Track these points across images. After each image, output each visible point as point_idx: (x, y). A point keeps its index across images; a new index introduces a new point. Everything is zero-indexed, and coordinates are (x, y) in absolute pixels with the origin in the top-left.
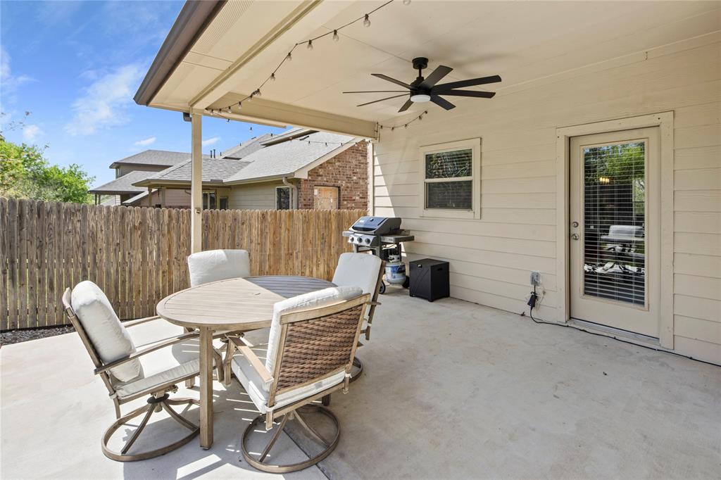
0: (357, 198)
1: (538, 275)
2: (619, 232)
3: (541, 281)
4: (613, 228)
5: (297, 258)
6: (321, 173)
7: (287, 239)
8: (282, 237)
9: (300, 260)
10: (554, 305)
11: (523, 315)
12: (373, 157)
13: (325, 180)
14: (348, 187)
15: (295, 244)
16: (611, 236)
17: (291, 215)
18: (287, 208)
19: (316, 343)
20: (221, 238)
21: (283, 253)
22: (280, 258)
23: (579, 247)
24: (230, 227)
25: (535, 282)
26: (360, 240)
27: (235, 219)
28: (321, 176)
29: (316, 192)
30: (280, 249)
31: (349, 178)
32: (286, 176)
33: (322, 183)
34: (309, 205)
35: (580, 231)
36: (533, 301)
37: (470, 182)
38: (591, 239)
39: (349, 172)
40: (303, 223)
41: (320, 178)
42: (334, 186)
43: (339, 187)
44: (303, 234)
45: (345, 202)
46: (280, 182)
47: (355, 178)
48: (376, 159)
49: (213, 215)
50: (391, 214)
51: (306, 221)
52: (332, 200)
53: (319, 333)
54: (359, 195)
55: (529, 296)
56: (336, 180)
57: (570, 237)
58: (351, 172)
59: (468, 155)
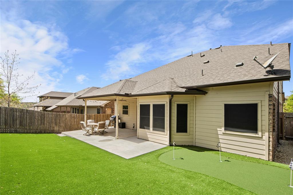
6: (108, 105)
17: (100, 115)
18: (100, 113)
19: (101, 126)
25: (134, 125)
29: (106, 109)
32: (99, 106)
33: (108, 107)
34: (105, 112)
36: (134, 127)
43: (112, 108)
46: (98, 107)
51: (103, 116)
52: (110, 111)
53: (102, 125)
56: (111, 106)
59: (127, 106)
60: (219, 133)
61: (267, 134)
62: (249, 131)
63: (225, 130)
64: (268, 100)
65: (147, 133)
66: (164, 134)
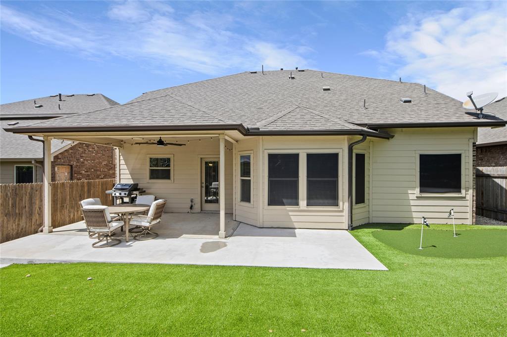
0: (83, 172)
1: (193, 199)
2: (215, 185)
3: (193, 201)
4: (213, 183)
5: (66, 208)
6: (60, 157)
7: (61, 198)
8: (58, 197)
9: (68, 209)
10: (197, 207)
11: (188, 212)
12: (120, 156)
13: (62, 161)
14: (77, 166)
15: (65, 200)
16: (213, 186)
20: (24, 200)
21: (59, 206)
22: (57, 209)
23: (204, 189)
24: (29, 193)
25: (192, 201)
26: (120, 194)
27: (32, 189)
28: (60, 159)
29: (56, 169)
30: (57, 204)
31: (78, 160)
32: (35, 160)
33: (61, 163)
35: (204, 185)
36: (191, 207)
37: (170, 169)
38: (207, 187)
39: (78, 156)
40: (70, 188)
41: (59, 160)
42: (68, 165)
43: (71, 166)
44: (70, 195)
45: (76, 175)
47: (82, 160)
48: (121, 156)
49: (19, 187)
50: (131, 182)
52: (66, 174)
54: (84, 170)
55: (190, 206)
56: (70, 161)
57: (202, 187)
58: (79, 156)
59: (169, 160)
60: (411, 197)
61: (471, 192)
62: (451, 190)
63: (421, 191)
64: (472, 150)
65: (290, 213)
66: (337, 209)
